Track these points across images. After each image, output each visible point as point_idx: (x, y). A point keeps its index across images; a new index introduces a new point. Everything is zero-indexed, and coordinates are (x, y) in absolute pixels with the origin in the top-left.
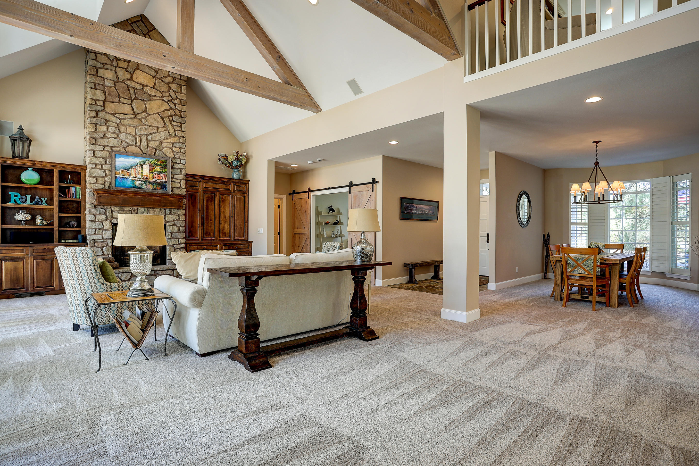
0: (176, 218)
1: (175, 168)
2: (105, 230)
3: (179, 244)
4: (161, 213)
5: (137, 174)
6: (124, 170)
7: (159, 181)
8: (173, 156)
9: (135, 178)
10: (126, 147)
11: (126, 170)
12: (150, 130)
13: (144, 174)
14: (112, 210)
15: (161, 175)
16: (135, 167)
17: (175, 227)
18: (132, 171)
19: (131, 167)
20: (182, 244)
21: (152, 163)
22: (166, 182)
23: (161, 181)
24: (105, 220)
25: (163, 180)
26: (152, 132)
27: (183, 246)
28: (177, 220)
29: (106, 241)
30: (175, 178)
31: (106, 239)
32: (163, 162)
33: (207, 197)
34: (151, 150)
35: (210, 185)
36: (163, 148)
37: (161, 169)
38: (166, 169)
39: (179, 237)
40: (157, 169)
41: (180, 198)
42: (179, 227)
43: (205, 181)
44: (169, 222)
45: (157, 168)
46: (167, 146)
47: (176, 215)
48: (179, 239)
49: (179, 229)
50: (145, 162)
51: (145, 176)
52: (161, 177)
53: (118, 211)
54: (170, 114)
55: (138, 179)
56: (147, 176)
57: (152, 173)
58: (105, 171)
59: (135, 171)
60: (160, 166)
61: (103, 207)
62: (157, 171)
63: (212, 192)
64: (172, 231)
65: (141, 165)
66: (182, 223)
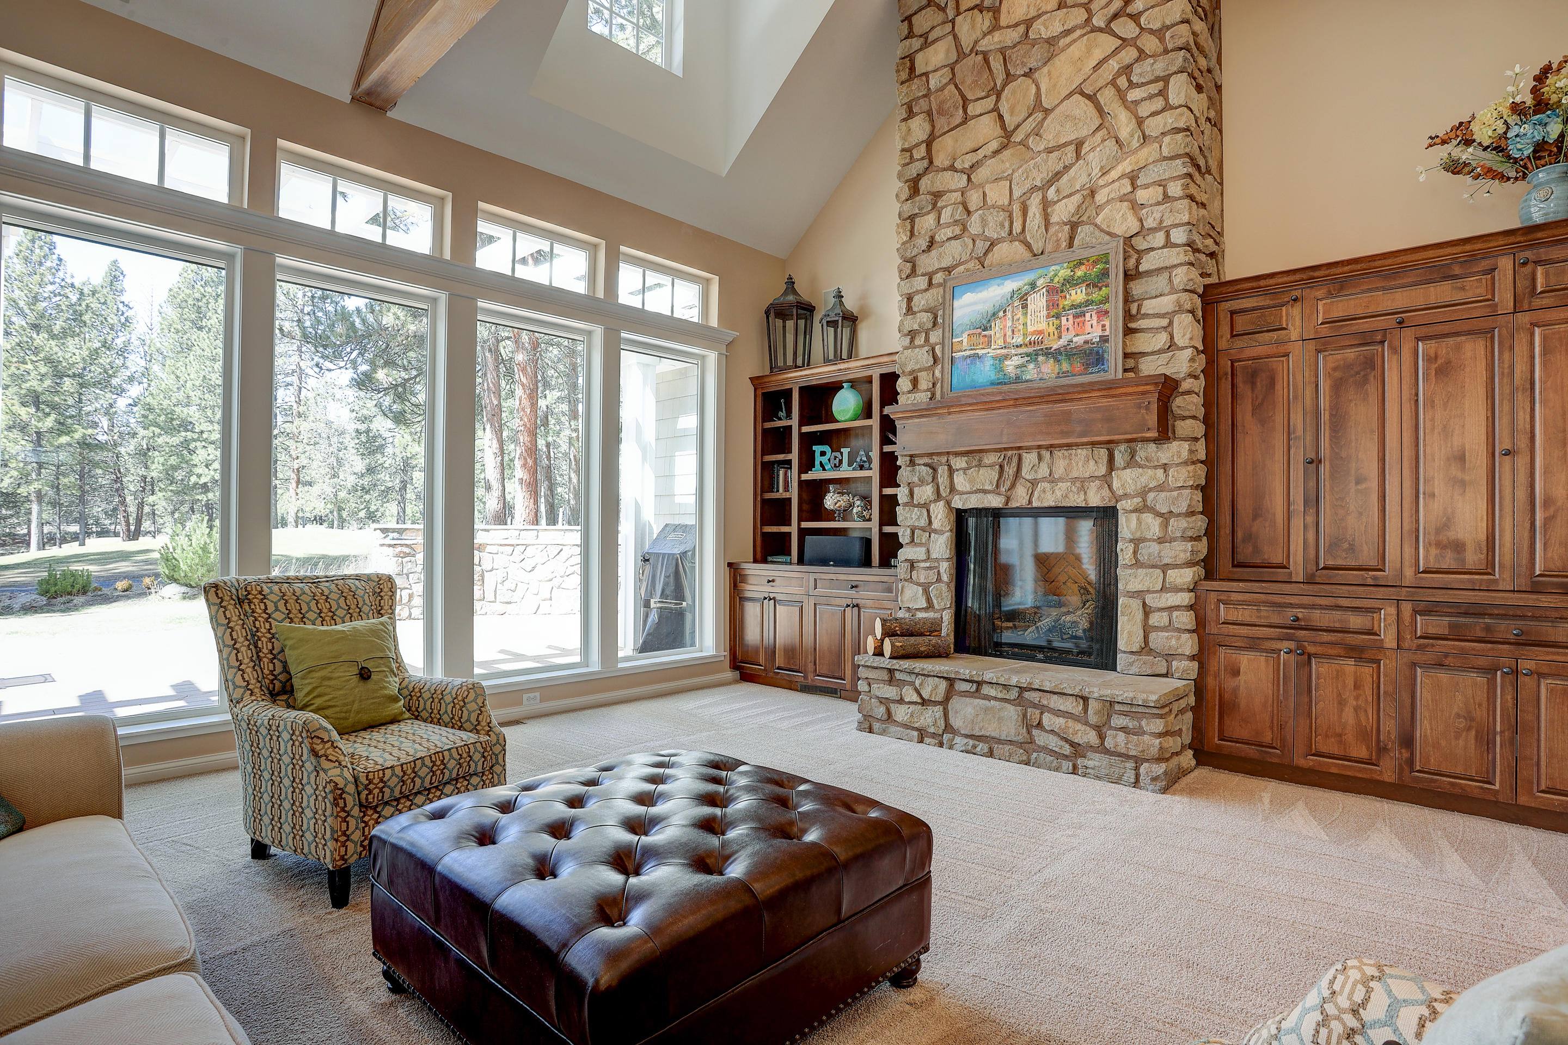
0: (1154, 478)
1: (1149, 273)
2: (935, 531)
3: (1163, 589)
4: (1092, 463)
5: (1009, 333)
6: (974, 331)
7: (1079, 340)
8: (1134, 226)
9: (1004, 351)
10: (986, 254)
11: (979, 330)
12: (1053, 163)
13: (1031, 329)
14: (950, 467)
15: (1088, 315)
16: (1005, 312)
17: (1148, 518)
18: (996, 331)
19: (994, 314)
20: (1177, 590)
21: (1056, 280)
22: (1104, 339)
23: (1088, 337)
24: (935, 501)
25: (1095, 334)
26: (1059, 167)
27: (1185, 598)
28: (1161, 488)
29: (936, 567)
30: (1146, 316)
31: (937, 560)
32: (1095, 263)
33: (1335, 369)
34: (1057, 232)
35: (1343, 307)
36: (1099, 208)
37: (1087, 294)
38: (1107, 286)
39: (1166, 561)
40: (1074, 296)
41: (1143, 393)
42: (1166, 517)
43: (1320, 293)
44: (1126, 496)
45: (1073, 292)
46: (1112, 196)
47: (1155, 467)
48: (1165, 568)
49: (1165, 525)
50: (1033, 285)
51: (1033, 333)
52: (1088, 325)
53: (965, 470)
54: (1116, 67)
55: (1013, 352)
56: (1041, 332)
57: (1058, 316)
58: (933, 350)
59: (1005, 326)
60: (1084, 281)
61: (930, 461)
62: (1073, 306)
63: (1366, 339)
64: (1138, 535)
65: (1021, 299)
66: (1176, 498)
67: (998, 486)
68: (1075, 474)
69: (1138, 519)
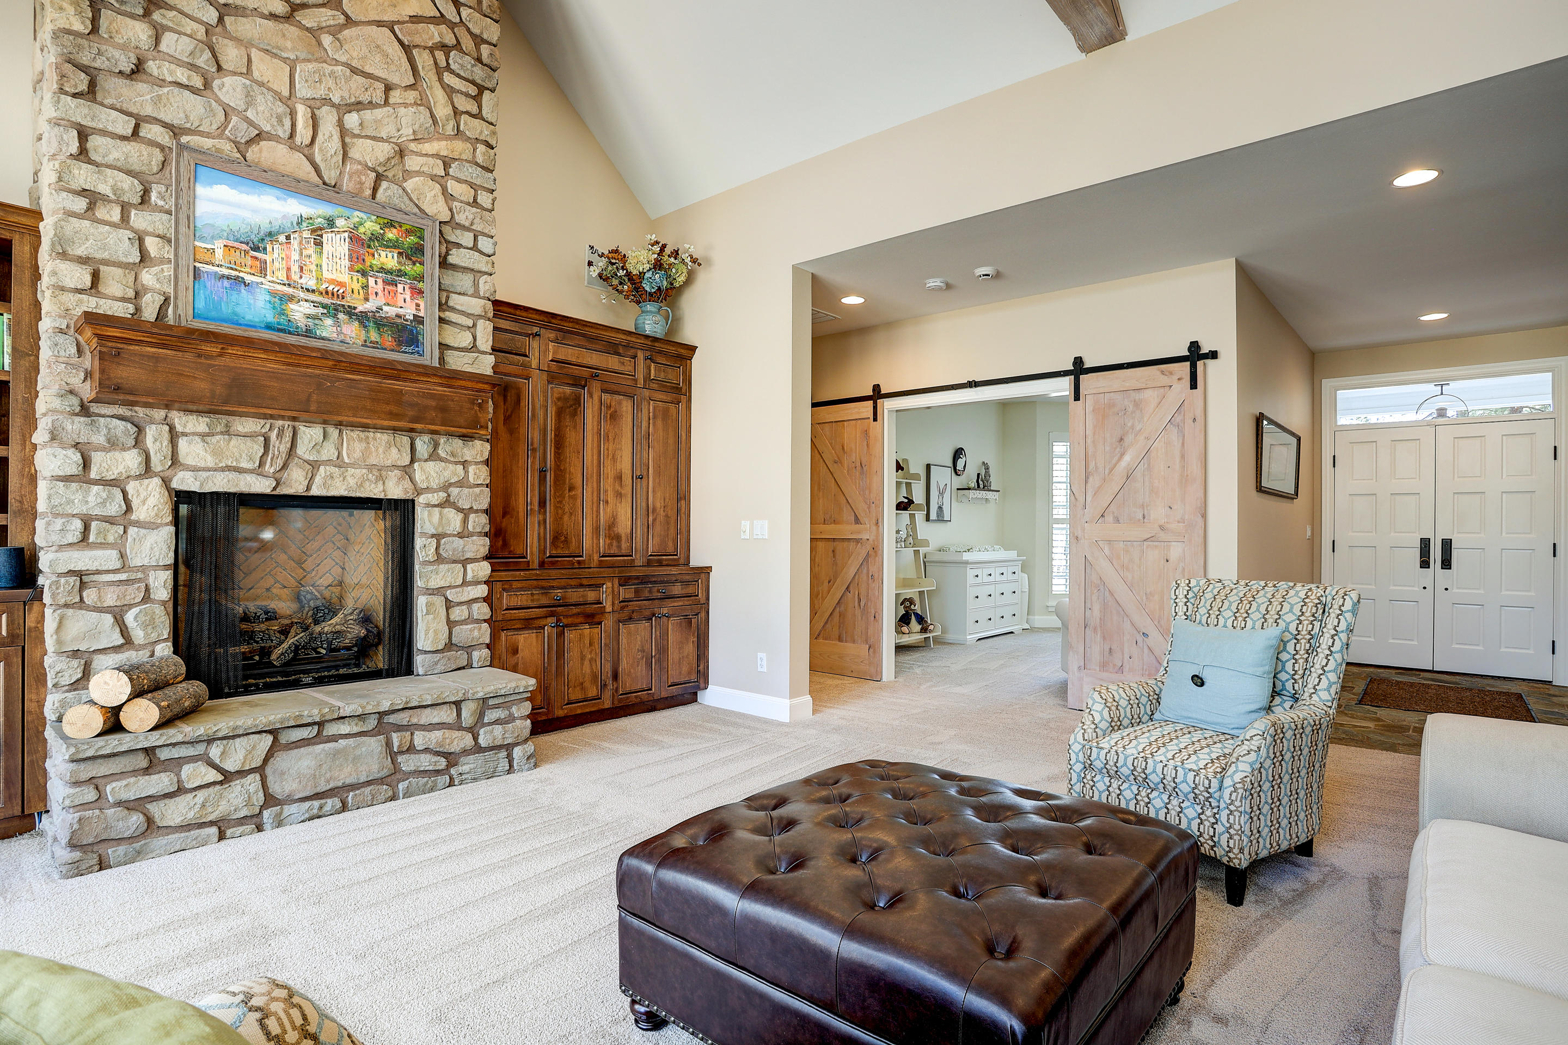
0: (454, 474)
1: (454, 267)
2: (138, 524)
3: (465, 583)
4: (394, 451)
5: (295, 268)
6: (236, 244)
7: (390, 311)
8: (445, 216)
9: (290, 291)
10: (248, 142)
11: (244, 247)
12: (356, 88)
13: (326, 275)
14: (172, 429)
15: (400, 287)
16: (288, 238)
17: (450, 513)
18: (274, 255)
19: (270, 234)
20: (477, 583)
21: (362, 230)
22: (418, 320)
23: (401, 311)
24: (139, 477)
25: (409, 311)
26: (365, 98)
27: (482, 591)
28: (461, 484)
29: (140, 580)
30: (453, 309)
31: (144, 569)
32: (409, 232)
33: (559, 399)
34: (358, 173)
35: (569, 353)
36: (408, 174)
37: (399, 263)
38: (422, 263)
39: (469, 555)
40: (383, 259)
41: (479, 391)
42: (466, 513)
43: (552, 335)
44: (428, 490)
45: (383, 254)
46: (425, 169)
47: (456, 463)
48: (465, 562)
49: (465, 521)
50: (331, 222)
51: (332, 281)
52: (400, 298)
53: (203, 436)
54: (437, 39)
55: (302, 295)
56: (341, 284)
57: (364, 273)
58: (141, 241)
59: (288, 257)
60: (395, 247)
61: (128, 413)
62: (382, 270)
63: (579, 382)
64: (440, 530)
65: (313, 231)
66: (478, 495)
67: (262, 464)
68: (373, 460)
69: (440, 514)
